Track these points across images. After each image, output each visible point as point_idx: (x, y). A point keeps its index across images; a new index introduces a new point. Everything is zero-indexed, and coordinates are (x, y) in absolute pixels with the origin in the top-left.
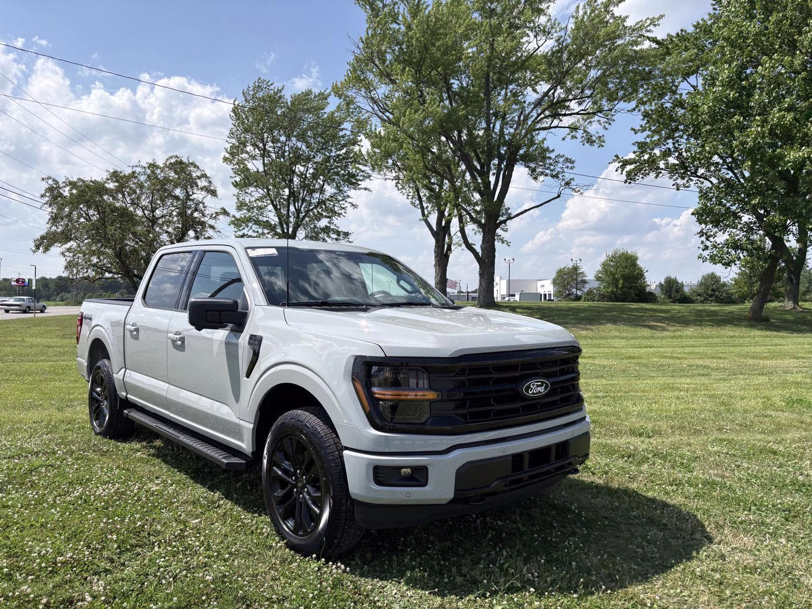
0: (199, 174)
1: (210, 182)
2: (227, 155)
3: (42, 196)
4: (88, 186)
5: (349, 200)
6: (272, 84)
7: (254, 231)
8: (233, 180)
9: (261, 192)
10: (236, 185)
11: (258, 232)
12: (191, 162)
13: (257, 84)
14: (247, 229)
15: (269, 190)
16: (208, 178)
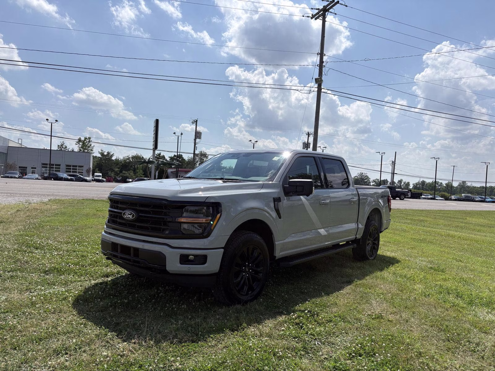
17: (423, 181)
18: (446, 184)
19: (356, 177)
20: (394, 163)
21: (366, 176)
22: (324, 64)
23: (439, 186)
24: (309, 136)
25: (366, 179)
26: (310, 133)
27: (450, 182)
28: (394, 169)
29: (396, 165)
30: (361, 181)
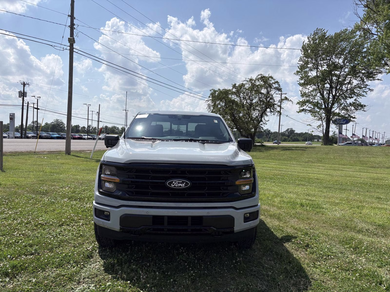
0: (273, 81)
1: (279, 85)
2: (299, 70)
3: (209, 97)
4: (221, 92)
5: (368, 87)
6: (324, 30)
7: (309, 107)
8: (299, 82)
9: (314, 87)
10: (301, 85)
11: (311, 107)
12: (270, 76)
13: (316, 32)
14: (305, 106)
15: (318, 86)
16: (279, 83)
17: (106, 126)
18: (121, 128)
19: (53, 122)
20: (99, 113)
21: (62, 122)
22: (75, 26)
23: (117, 130)
24: (24, 86)
25: (62, 124)
26: (25, 83)
27: (124, 127)
28: (99, 117)
29: (100, 114)
30: (58, 126)
